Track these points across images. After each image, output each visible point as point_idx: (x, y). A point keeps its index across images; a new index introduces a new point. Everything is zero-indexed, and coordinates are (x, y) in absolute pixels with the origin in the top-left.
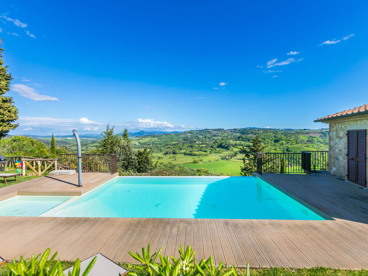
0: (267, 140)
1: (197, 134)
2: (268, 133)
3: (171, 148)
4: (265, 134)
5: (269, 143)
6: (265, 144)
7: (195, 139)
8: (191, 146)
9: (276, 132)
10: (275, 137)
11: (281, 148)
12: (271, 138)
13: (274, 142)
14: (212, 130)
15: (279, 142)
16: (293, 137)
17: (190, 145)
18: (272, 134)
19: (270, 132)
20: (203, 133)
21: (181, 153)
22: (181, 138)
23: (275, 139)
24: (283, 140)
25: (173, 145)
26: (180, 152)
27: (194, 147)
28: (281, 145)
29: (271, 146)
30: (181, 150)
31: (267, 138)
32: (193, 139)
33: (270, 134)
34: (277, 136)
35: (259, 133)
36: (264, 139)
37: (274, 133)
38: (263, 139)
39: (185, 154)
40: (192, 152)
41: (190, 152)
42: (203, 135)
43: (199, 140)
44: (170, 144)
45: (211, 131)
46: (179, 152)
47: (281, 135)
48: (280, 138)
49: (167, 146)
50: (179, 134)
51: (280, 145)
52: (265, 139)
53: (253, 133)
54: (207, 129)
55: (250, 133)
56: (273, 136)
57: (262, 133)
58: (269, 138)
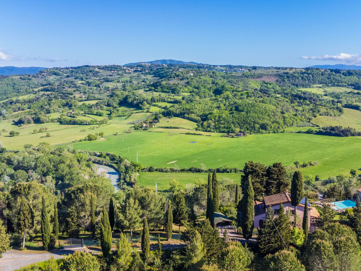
0: (203, 89)
1: (68, 77)
2: (202, 77)
3: (23, 110)
4: (198, 79)
5: (207, 95)
6: (200, 97)
7: (70, 87)
8: (67, 104)
9: (213, 73)
10: (213, 83)
11: (227, 105)
12: (209, 86)
13: (213, 93)
14: (99, 69)
15: (221, 93)
16: (241, 84)
17: (64, 101)
18: (208, 79)
19: (205, 75)
20: (81, 75)
21: (52, 121)
22: (36, 86)
23: (215, 87)
24: (227, 90)
25: (25, 102)
26: (50, 118)
27: (75, 106)
28: (226, 100)
29: (211, 102)
30: (49, 113)
31: (203, 86)
32: (64, 88)
33: (206, 79)
34: (216, 81)
35: (189, 77)
36: (198, 89)
37: (211, 77)
38: (196, 88)
39: (61, 122)
40: (74, 117)
41: (70, 116)
42: (82, 79)
43: (78, 90)
44: (17, 101)
45: (97, 69)
46: (47, 119)
47: (222, 80)
48: (223, 87)
49: (14, 106)
50: (29, 76)
51: (224, 99)
52: (199, 87)
53: (178, 76)
54: (87, 66)
55: (174, 77)
56: (210, 82)
57: (193, 76)
58: (205, 86)
